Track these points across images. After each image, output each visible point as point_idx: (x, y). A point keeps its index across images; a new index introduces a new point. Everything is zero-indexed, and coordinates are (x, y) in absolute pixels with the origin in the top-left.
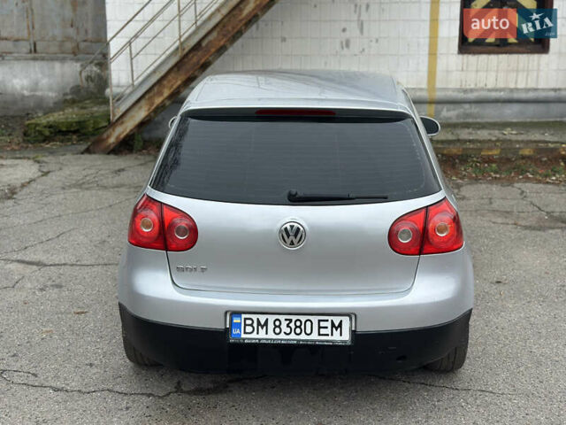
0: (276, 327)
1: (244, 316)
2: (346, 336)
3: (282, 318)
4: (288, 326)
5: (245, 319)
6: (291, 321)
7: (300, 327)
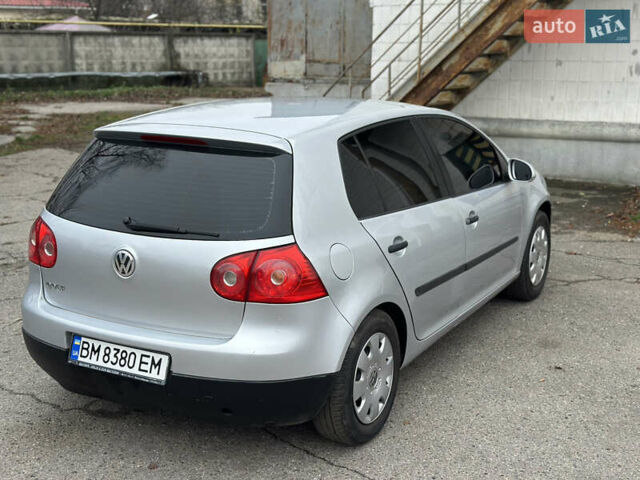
0: (106, 354)
1: (83, 339)
2: (162, 376)
3: (112, 347)
4: (115, 356)
5: (84, 342)
6: (118, 351)
7: (125, 359)
